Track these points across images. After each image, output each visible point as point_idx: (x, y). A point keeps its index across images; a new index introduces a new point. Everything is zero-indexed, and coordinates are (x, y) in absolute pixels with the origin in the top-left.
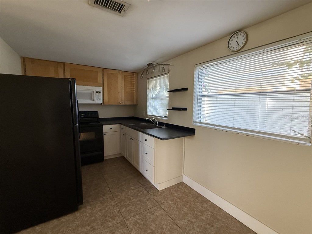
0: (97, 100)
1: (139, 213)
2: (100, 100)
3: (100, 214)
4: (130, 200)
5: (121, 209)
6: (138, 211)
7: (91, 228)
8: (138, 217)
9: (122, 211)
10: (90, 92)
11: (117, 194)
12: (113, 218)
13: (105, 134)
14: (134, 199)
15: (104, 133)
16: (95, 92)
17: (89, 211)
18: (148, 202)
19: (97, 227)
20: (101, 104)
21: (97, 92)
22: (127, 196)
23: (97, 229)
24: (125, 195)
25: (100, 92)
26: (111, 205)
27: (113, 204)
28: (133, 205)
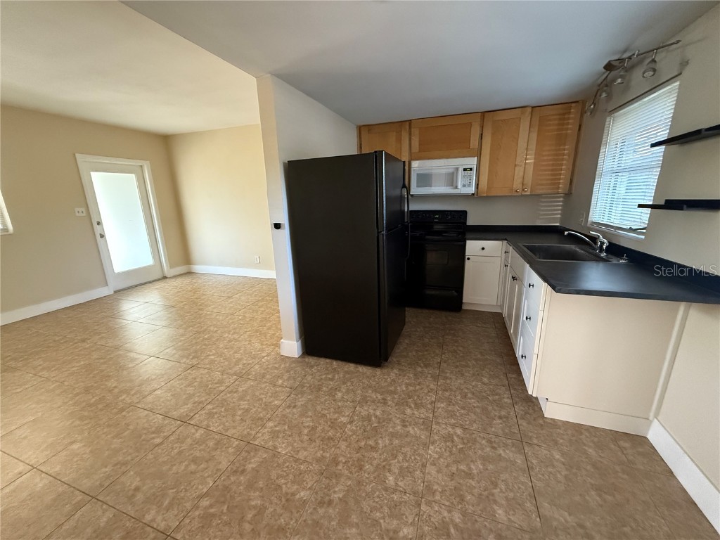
0: (464, 186)
1: (467, 427)
2: (469, 186)
3: (404, 389)
4: (465, 396)
5: (439, 401)
6: (467, 423)
7: (383, 399)
8: (459, 431)
9: (439, 406)
10: (451, 171)
11: (448, 375)
12: (418, 406)
13: (469, 259)
14: (473, 399)
15: (467, 257)
16: (461, 169)
17: (393, 375)
18: (499, 421)
19: (390, 403)
20: (473, 194)
21: (465, 170)
22: (463, 387)
23: (389, 406)
24: (460, 384)
25: (471, 169)
26: (428, 386)
27: (432, 386)
28: (463, 408)
